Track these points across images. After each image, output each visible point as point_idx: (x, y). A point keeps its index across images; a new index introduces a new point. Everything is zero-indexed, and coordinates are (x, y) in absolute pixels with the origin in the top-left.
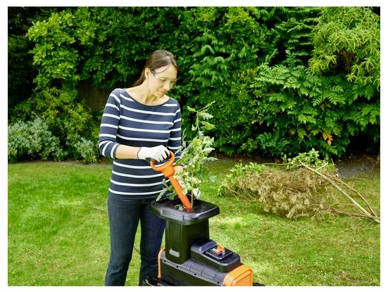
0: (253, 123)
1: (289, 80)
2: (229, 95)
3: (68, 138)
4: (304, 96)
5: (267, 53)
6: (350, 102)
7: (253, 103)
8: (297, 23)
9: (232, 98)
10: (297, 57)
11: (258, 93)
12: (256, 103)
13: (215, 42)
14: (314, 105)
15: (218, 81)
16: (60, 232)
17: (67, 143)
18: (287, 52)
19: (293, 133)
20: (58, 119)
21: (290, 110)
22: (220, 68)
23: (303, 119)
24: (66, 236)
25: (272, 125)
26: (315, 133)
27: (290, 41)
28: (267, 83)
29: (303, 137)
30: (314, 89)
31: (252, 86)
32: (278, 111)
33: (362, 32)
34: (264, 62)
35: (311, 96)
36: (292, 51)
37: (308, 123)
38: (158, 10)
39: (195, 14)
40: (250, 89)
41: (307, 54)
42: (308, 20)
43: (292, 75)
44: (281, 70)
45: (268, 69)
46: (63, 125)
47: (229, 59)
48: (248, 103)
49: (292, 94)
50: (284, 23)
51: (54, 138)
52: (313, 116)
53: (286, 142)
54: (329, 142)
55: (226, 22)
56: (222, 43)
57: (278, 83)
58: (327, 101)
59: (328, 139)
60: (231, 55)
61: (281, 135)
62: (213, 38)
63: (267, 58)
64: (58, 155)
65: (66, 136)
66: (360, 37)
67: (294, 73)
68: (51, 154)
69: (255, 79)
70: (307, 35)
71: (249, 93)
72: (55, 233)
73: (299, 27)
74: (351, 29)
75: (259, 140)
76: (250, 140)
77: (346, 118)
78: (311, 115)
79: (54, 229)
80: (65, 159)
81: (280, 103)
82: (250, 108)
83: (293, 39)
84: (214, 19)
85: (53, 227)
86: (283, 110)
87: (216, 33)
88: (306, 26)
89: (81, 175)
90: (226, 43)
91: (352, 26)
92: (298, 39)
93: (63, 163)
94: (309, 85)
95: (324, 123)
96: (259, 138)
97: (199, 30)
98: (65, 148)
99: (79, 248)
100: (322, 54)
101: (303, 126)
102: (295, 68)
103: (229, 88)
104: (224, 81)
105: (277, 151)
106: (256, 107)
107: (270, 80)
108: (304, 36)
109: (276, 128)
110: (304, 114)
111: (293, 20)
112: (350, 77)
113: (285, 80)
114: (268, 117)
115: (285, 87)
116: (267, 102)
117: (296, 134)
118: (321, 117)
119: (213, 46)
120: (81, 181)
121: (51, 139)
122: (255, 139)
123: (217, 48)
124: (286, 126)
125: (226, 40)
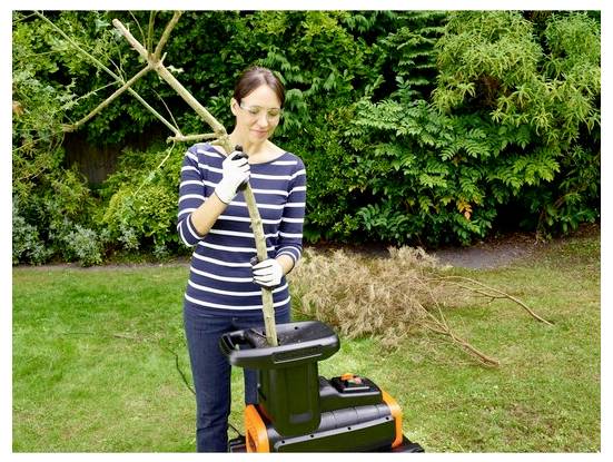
0: (350, 190)
1: (403, 123)
2: (312, 149)
3: (53, 226)
4: (427, 146)
5: (367, 82)
6: (496, 153)
7: (349, 159)
8: (410, 35)
9: (317, 153)
10: (414, 87)
11: (357, 144)
12: (355, 159)
13: (286, 66)
14: (444, 159)
15: (294, 127)
16: (67, 376)
17: (51, 236)
18: (398, 79)
19: (412, 203)
20: (35, 197)
21: (407, 168)
22: (295, 107)
23: (427, 181)
24: (78, 383)
25: (380, 193)
26: (446, 201)
27: (401, 63)
28: (371, 128)
29: (427, 210)
30: (441, 134)
31: (347, 133)
32: (389, 170)
33: (510, 48)
34: (363, 95)
35: (438, 146)
36: (405, 78)
37: (435, 187)
38: (195, 17)
39: (252, 23)
40: (344, 138)
41: (427, 83)
42: (428, 30)
43: (406, 115)
44: (391, 107)
45: (372, 106)
46: (43, 206)
47: (309, 92)
48: (341, 160)
49: (410, 144)
50: (392, 36)
51: (29, 227)
52: (442, 176)
53: (402, 218)
54: (467, 215)
55: (303, 35)
56: (297, 68)
57: (387, 127)
58: (462, 152)
59: (464, 211)
60: (313, 86)
61: (393, 208)
62: (284, 59)
63: (367, 88)
64: (36, 256)
65: (48, 225)
66: (508, 54)
67: (410, 112)
68: (24, 253)
69: (352, 121)
70: (426, 53)
71: (342, 144)
72: (59, 379)
73: (414, 41)
74: (493, 42)
75: (361, 217)
76: (347, 217)
77: (491, 178)
78: (438, 175)
79: (57, 372)
80: (48, 261)
81: (391, 159)
82: (346, 168)
83: (406, 59)
84: (283, 31)
85: (54, 369)
86: (397, 168)
87: (287, 52)
88: (425, 40)
89: (82, 286)
90: (303, 68)
91: (494, 38)
92: (413, 59)
93: (46, 268)
94: (435, 130)
95: (458, 185)
96: (360, 213)
97: (260, 48)
98: (48, 243)
99: (103, 399)
100: (452, 81)
101: (428, 192)
102: (410, 104)
103: (311, 138)
104: (303, 127)
105: (389, 232)
106: (354, 165)
107: (376, 124)
108: (422, 54)
109: (386, 197)
110: (429, 174)
111: (405, 30)
112: (496, 115)
113: (398, 123)
114: (374, 180)
115: (398, 133)
116: (371, 157)
117: (417, 205)
118: (453, 176)
119: (283, 73)
120: (83, 295)
121: (24, 229)
122: (354, 215)
123: (289, 77)
124: (401, 193)
125: (303, 64)
